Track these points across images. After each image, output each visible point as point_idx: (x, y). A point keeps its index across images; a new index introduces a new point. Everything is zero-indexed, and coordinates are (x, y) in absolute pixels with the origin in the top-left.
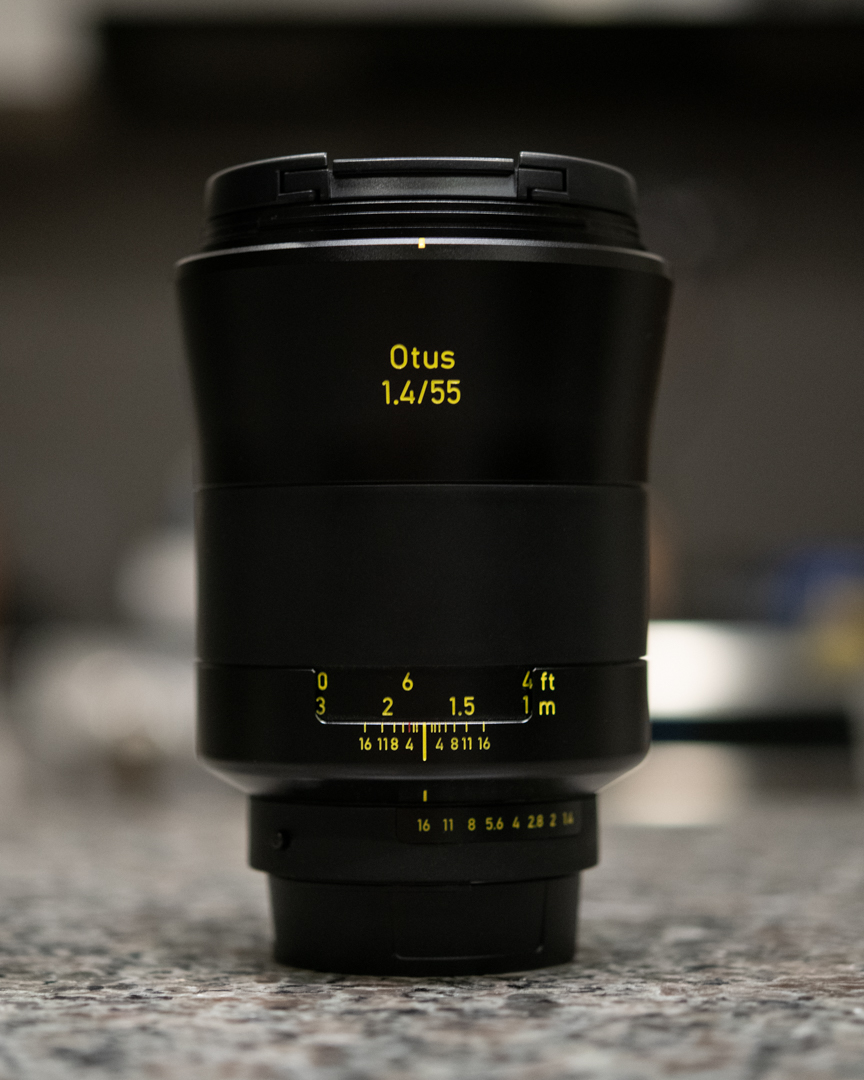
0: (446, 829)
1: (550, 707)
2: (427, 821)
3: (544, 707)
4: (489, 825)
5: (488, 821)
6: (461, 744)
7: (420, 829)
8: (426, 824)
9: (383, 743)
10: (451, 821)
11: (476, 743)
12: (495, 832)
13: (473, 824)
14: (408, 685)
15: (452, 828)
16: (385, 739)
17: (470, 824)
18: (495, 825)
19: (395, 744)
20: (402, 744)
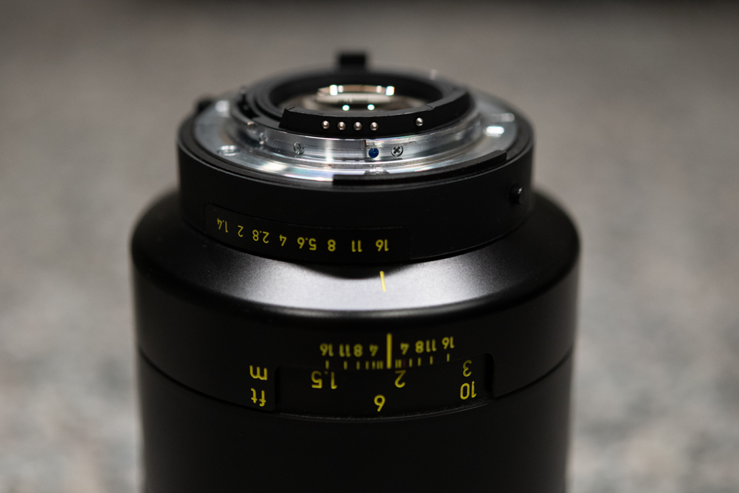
0: (359, 243)
1: (255, 373)
2: (379, 250)
3: (262, 375)
4: (313, 243)
5: (314, 247)
6: (352, 351)
7: (386, 241)
8: (380, 247)
9: (431, 347)
10: (354, 250)
11: (336, 350)
12: (307, 235)
13: (330, 246)
14: (380, 400)
15: (353, 243)
16: (428, 350)
17: (333, 246)
18: (307, 242)
19: (419, 347)
20: (412, 348)
